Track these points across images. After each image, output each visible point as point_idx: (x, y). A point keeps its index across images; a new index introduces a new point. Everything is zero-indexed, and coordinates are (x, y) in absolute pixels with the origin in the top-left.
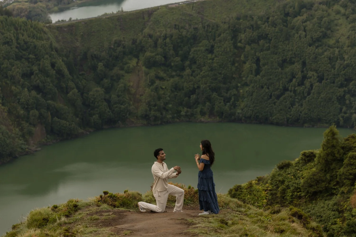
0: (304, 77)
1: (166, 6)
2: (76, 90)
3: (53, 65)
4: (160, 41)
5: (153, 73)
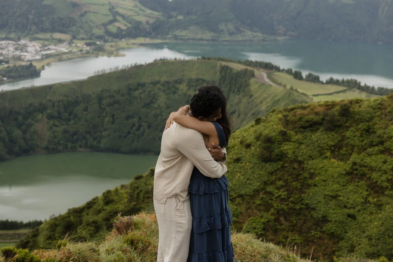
0: (140, 126)
1: (60, 84)
4: (56, 104)
5: (51, 122)
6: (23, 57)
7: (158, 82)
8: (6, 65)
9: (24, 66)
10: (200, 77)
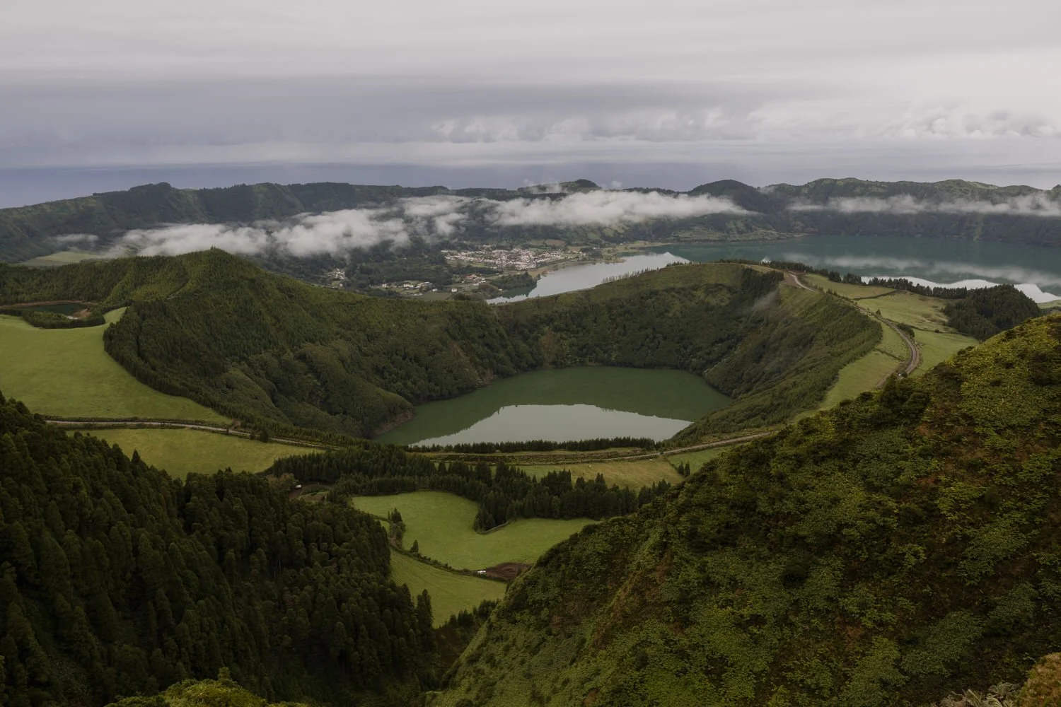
0: (654, 337)
1: (566, 293)
2: (511, 346)
3: (497, 331)
4: (563, 315)
5: (559, 335)
6: (517, 266)
7: (673, 289)
8: (501, 276)
9: (519, 275)
10: (720, 282)
